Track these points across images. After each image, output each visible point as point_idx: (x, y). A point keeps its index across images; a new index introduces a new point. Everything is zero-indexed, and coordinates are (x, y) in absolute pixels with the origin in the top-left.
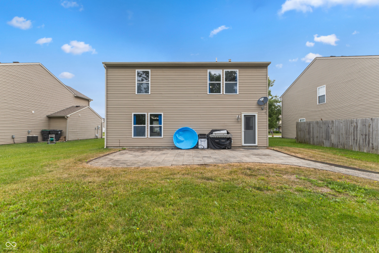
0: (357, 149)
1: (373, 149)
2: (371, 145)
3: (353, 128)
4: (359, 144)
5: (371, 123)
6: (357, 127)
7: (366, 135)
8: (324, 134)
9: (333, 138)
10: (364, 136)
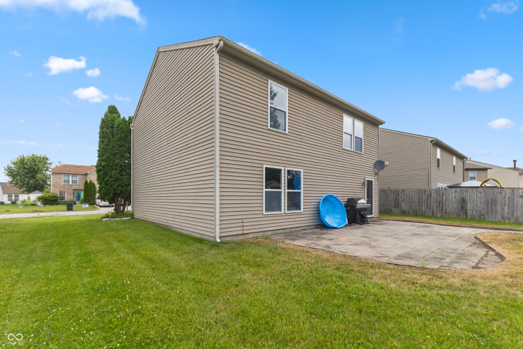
0: (430, 214)
1: (446, 213)
2: (444, 210)
3: (426, 196)
4: (433, 210)
5: (444, 192)
6: (431, 195)
7: (439, 202)
8: (392, 202)
9: (404, 206)
10: (438, 204)
